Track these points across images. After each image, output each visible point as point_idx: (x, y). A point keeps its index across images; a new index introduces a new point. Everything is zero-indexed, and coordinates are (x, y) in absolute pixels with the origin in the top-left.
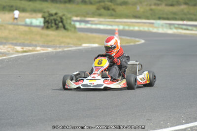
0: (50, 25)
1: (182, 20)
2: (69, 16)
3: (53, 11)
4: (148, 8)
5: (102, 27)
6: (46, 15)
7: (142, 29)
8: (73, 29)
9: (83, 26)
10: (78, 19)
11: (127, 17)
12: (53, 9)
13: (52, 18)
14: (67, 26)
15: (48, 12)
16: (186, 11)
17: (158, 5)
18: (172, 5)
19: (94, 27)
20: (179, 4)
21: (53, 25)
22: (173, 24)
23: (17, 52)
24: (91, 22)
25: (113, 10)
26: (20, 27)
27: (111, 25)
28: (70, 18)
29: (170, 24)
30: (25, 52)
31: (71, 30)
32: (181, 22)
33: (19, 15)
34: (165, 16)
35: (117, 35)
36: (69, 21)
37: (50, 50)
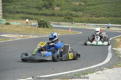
0: (40, 26)
1: (102, 23)
2: (49, 22)
3: (42, 20)
4: (87, 18)
5: (65, 26)
6: (39, 21)
7: (83, 27)
8: (51, 28)
9: (57, 26)
11: (78, 22)
12: (42, 18)
13: (42, 22)
14: (48, 26)
15: (40, 20)
16: (104, 19)
17: (92, 17)
18: (98, 17)
19: (62, 26)
20: (101, 16)
21: (42, 26)
22: (98, 25)
23: (20, 37)
24: (61, 24)
25: (72, 19)
26: (28, 26)
27: (70, 26)
28: (50, 23)
29: (96, 25)
30: (24, 37)
32: (101, 24)
34: (95, 22)
35: (70, 30)
36: (49, 24)
37: (36, 36)
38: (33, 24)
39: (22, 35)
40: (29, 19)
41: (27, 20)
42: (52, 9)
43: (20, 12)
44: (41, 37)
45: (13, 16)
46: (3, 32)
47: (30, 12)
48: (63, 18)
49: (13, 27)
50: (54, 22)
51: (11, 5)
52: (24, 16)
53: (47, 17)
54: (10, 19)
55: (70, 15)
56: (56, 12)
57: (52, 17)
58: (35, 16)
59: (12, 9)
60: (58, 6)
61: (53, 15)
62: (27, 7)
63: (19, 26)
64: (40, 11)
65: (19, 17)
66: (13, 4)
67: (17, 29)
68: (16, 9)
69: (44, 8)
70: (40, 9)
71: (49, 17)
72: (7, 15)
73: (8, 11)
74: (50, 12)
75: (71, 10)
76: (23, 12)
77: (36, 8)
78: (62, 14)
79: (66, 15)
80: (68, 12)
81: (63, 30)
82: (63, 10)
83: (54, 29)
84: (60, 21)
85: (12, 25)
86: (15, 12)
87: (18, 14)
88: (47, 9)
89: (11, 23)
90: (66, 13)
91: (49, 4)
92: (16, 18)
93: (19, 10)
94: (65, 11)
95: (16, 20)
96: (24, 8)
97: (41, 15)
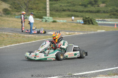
0: (86, 23)
2: (95, 18)
3: (87, 17)
5: (110, 23)
6: (84, 18)
8: (96, 24)
9: (102, 22)
10: (101, 19)
12: (87, 15)
13: (87, 19)
14: (94, 23)
15: (85, 17)
19: (107, 23)
21: (87, 22)
24: (106, 21)
25: (117, 15)
30: (70, 34)
31: (95, 25)
33: (74, 19)
35: (116, 26)
36: (94, 21)
37: (81, 33)
38: (78, 21)
39: (67, 32)
40: (75, 16)
41: (73, 18)
42: (97, 6)
43: (66, 10)
44: (86, 33)
45: (59, 13)
46: (50, 30)
47: (75, 9)
48: (108, 15)
49: (59, 24)
50: (99, 18)
51: (57, 4)
52: (69, 14)
53: (93, 14)
54: (57, 17)
55: (115, 12)
56: (101, 9)
57: (97, 14)
58: (81, 13)
59: (58, 7)
60: (103, 3)
61: (98, 12)
62: (73, 5)
63: (65, 23)
64: (85, 8)
65: (65, 15)
66: (59, 3)
67: (63, 27)
68: (63, 7)
69: (89, 6)
70: (85, 6)
71: (94, 14)
72: (54, 13)
73: (54, 9)
74: (96, 9)
75: (116, 7)
76: (69, 10)
77: (82, 5)
78: (107, 10)
79: (111, 12)
80: (113, 9)
81: (109, 26)
82: (108, 6)
83: (99, 26)
84: (106, 17)
85: (59, 23)
86: (62, 10)
87: (64, 12)
88: (92, 6)
89: (58, 21)
90: (112, 9)
91: (94, 1)
92: (62, 16)
93: (65, 8)
94: (110, 7)
95: (62, 18)
96: (70, 6)
97: (87, 12)
